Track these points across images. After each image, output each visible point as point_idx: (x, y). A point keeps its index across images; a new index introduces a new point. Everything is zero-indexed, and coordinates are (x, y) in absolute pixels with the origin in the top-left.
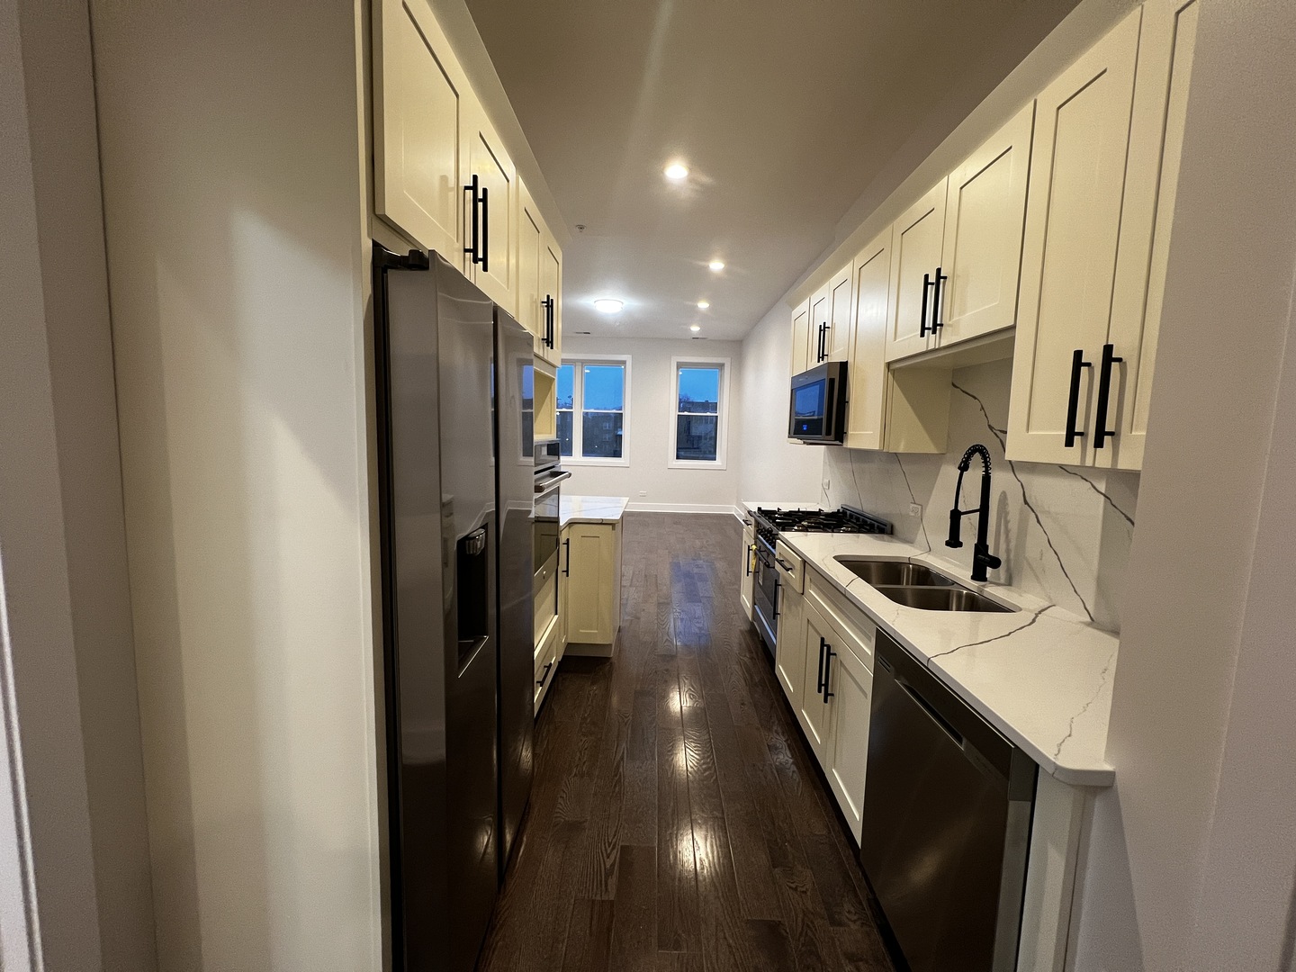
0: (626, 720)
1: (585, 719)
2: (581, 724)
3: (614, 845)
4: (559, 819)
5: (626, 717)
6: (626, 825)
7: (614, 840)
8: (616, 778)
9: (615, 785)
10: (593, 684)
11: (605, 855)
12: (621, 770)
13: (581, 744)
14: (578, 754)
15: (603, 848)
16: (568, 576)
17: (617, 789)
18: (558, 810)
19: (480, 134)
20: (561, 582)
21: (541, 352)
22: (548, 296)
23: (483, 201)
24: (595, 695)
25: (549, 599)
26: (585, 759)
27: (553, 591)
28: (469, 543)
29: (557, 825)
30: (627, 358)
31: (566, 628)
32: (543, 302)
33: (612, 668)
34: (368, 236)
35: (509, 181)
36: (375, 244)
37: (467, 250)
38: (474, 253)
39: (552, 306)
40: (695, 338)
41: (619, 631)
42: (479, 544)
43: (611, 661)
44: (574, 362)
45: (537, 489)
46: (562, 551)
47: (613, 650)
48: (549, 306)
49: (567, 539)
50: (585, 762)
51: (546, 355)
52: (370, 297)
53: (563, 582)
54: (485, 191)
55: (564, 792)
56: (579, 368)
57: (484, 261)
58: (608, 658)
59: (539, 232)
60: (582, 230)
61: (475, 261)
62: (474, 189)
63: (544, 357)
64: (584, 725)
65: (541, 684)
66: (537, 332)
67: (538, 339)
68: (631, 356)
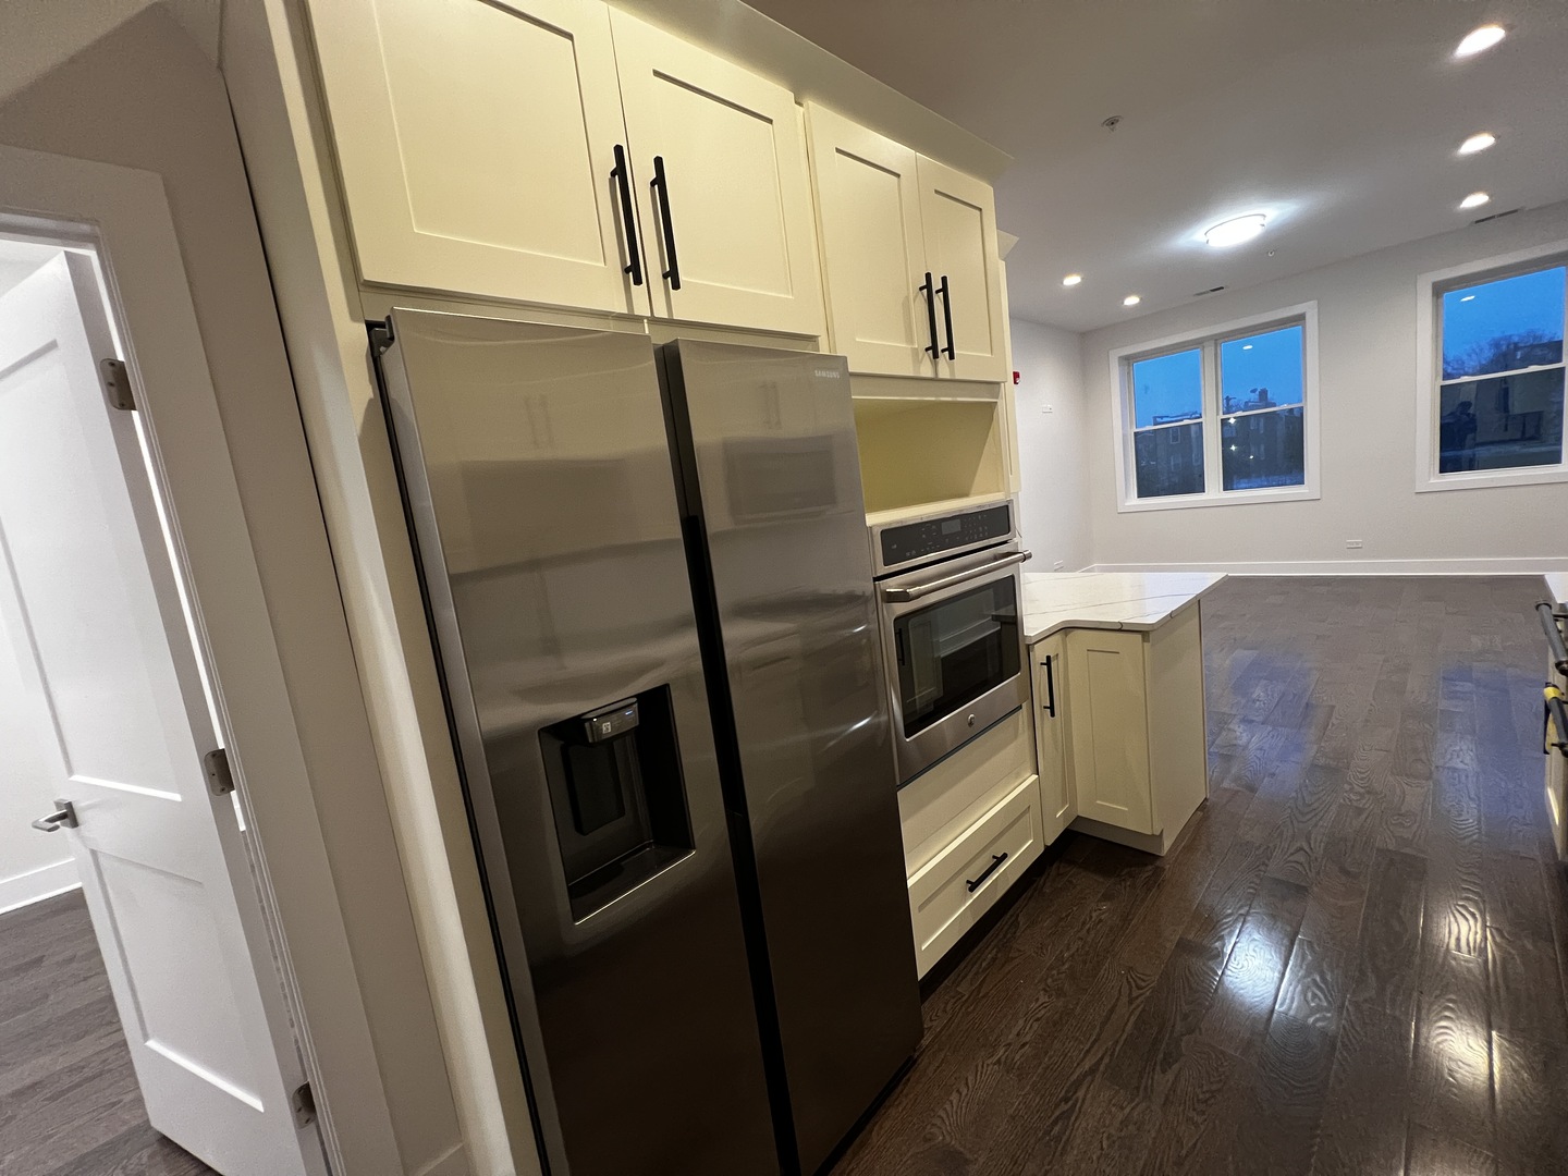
0: (1135, 993)
1: (1061, 960)
2: (1051, 968)
4: (934, 1130)
5: (1139, 988)
8: (1064, 1107)
9: (1055, 1122)
10: (1107, 897)
12: (1080, 1094)
13: (1033, 1005)
14: (1021, 1022)
16: (1053, 715)
17: (1057, 1129)
18: (943, 1114)
19: (657, 73)
20: (1042, 724)
21: (926, 370)
22: (928, 276)
23: (659, 181)
24: (1100, 921)
25: (1009, 753)
26: (1027, 1039)
27: (1024, 738)
28: (591, 726)
29: (926, 1140)
30: (1309, 309)
31: (1068, 792)
32: (921, 289)
33: (1159, 871)
34: (354, 318)
35: (770, 121)
36: (370, 326)
37: (627, 270)
38: (633, 271)
39: (944, 289)
40: (1482, 219)
41: (1202, 807)
42: (607, 727)
43: (1158, 863)
44: (1198, 343)
45: (892, 598)
46: (1040, 675)
47: (1167, 844)
48: (938, 292)
49: (1048, 658)
50: (1024, 1045)
51: (944, 373)
52: (371, 400)
53: (1045, 723)
54: (658, 162)
55: (967, 1084)
56: (1209, 350)
57: (672, 276)
58: (1157, 857)
59: (898, 176)
60: (1117, 125)
61: (638, 281)
62: (620, 172)
63: (941, 376)
64: (1055, 972)
65: (973, 886)
66: (910, 340)
67: (915, 352)
68: (1313, 303)
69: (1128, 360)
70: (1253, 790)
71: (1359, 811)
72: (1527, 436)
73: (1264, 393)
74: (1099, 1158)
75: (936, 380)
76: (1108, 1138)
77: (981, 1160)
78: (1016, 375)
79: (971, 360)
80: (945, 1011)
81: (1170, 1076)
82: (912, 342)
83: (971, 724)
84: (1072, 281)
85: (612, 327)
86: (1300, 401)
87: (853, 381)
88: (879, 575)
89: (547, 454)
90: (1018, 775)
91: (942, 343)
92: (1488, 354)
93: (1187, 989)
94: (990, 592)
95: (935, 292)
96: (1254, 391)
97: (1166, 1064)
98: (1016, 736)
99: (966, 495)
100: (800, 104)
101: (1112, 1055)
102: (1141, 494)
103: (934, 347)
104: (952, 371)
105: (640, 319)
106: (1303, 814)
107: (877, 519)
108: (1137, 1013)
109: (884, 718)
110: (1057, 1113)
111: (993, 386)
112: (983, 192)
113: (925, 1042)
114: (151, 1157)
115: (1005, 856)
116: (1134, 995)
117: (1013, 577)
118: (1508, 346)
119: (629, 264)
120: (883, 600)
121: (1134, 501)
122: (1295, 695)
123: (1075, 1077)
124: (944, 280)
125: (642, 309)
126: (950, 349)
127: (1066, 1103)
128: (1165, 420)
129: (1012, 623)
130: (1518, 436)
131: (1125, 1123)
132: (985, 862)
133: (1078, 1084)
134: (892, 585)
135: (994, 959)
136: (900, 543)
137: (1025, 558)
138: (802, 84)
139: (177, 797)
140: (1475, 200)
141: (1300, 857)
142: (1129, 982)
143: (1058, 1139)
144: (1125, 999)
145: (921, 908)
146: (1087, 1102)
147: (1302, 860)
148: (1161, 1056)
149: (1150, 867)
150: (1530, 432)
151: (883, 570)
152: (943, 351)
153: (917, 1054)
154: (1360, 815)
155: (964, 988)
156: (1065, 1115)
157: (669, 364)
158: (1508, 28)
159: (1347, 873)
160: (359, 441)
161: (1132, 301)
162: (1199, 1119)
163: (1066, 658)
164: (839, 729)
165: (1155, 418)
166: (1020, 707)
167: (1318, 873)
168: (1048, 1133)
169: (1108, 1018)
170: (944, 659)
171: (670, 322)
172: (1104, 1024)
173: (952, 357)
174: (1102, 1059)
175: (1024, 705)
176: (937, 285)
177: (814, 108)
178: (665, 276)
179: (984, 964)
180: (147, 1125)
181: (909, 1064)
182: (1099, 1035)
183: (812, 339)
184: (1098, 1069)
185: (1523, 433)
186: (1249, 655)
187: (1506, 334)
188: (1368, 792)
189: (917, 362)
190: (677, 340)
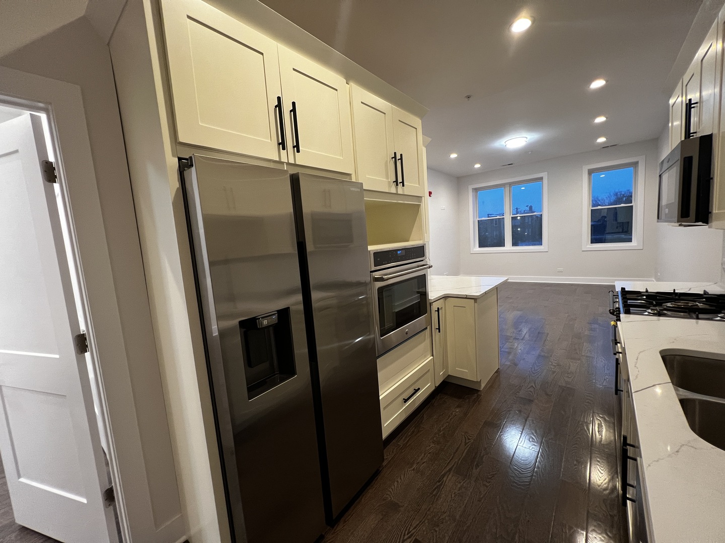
1: (440, 431)
2: (435, 434)
3: (412, 535)
4: (387, 496)
5: (469, 439)
6: (427, 524)
7: (413, 531)
8: (438, 484)
9: (435, 490)
10: (458, 406)
11: (401, 539)
12: (445, 479)
13: (428, 448)
14: (423, 455)
15: (403, 532)
16: (439, 332)
17: (435, 492)
18: (391, 490)
19: (294, 69)
20: (435, 335)
21: (393, 190)
22: (395, 153)
23: (294, 110)
24: (456, 415)
25: (422, 346)
26: (425, 460)
27: (428, 341)
28: (259, 321)
29: (384, 500)
30: (544, 175)
31: (445, 365)
32: (392, 158)
33: (479, 396)
34: (173, 156)
35: (337, 90)
36: (180, 159)
37: (279, 144)
38: (282, 144)
39: (401, 159)
40: (605, 147)
41: (497, 372)
42: (265, 322)
43: (479, 393)
44: (503, 185)
45: (377, 280)
46: (435, 315)
47: (483, 385)
48: (399, 160)
49: (438, 308)
50: (424, 463)
51: (400, 191)
52: (178, 189)
53: (436, 336)
54: (294, 104)
55: (401, 479)
56: (507, 189)
57: (297, 147)
58: (478, 391)
59: (385, 114)
60: (470, 98)
61: (284, 149)
62: (279, 106)
63: (399, 193)
64: (437, 435)
65: (406, 401)
66: (387, 178)
67: (389, 182)
68: (546, 173)
69: (476, 190)
70: (516, 365)
71: (554, 372)
72: (624, 231)
73: (531, 208)
74: (450, 501)
75: (397, 194)
76: (454, 494)
77: (406, 505)
78: (430, 193)
79: (411, 187)
80: (393, 452)
81: (478, 470)
82: (388, 179)
83: (407, 333)
84: (454, 156)
85: (272, 165)
86: (541, 212)
87: (364, 192)
88: (372, 270)
89: (233, 213)
90: (425, 356)
91: (400, 180)
92: (613, 198)
93: (487, 438)
94: (416, 280)
95: (397, 160)
96: (527, 206)
97: (477, 466)
98: (425, 340)
99: (408, 241)
100: (348, 84)
101: (458, 464)
102: (480, 246)
103: (396, 181)
104: (403, 191)
105: (283, 163)
106: (534, 373)
107: (371, 248)
108: (468, 448)
109: (372, 336)
110: (436, 486)
111: (419, 198)
112: (417, 122)
113: (384, 464)
114: (16, 537)
115: (419, 389)
116: (467, 442)
117: (425, 274)
118: (621, 195)
119: (280, 141)
120: (373, 281)
121: (478, 249)
122: (534, 329)
123: (443, 473)
124: (401, 155)
125: (284, 159)
126: (403, 182)
127: (439, 482)
128: (492, 216)
129: (424, 295)
130: (621, 230)
131: (460, 489)
132: (411, 391)
133: (444, 475)
134: (377, 275)
135: (413, 432)
136: (382, 258)
137: (430, 267)
138: (349, 77)
139: (57, 356)
140: (602, 140)
141: (532, 389)
142: (465, 438)
143: (435, 495)
144: (463, 444)
145: (385, 408)
146: (447, 481)
147: (532, 390)
148: (476, 463)
149: (476, 395)
150: (625, 230)
151: (374, 268)
152: (400, 183)
153: (381, 468)
154: (554, 373)
155: (401, 443)
156: (438, 487)
157: (295, 181)
158: (607, 81)
159: (547, 395)
160: (172, 203)
161: (477, 166)
162: (488, 484)
163: (445, 310)
164: (351, 341)
165: (488, 215)
166: (426, 328)
167: (537, 395)
168: (431, 494)
169: (457, 451)
170: (397, 313)
171: (295, 165)
172: (455, 453)
173: (403, 186)
174: (453, 466)
175: (428, 327)
176: (398, 157)
177: (354, 86)
178: (294, 147)
179: (409, 433)
180: (13, 522)
181: (377, 473)
182: (453, 457)
183: (349, 175)
184: (452, 469)
185: (623, 230)
186: (519, 313)
187: (620, 190)
188: (558, 365)
189: (390, 187)
190: (298, 173)
